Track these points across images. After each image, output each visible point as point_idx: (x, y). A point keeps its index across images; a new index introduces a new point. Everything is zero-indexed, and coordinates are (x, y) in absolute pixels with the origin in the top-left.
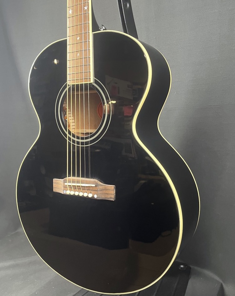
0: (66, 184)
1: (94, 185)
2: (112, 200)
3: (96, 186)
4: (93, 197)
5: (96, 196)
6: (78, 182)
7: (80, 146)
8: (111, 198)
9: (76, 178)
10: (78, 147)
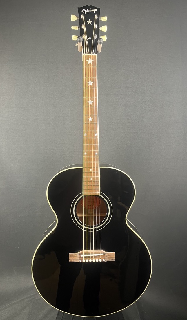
0: (82, 256)
1: (102, 254)
2: (113, 260)
3: (104, 254)
4: (102, 261)
5: (104, 260)
6: (92, 253)
7: (90, 231)
8: (113, 259)
9: (90, 251)
10: (89, 233)
